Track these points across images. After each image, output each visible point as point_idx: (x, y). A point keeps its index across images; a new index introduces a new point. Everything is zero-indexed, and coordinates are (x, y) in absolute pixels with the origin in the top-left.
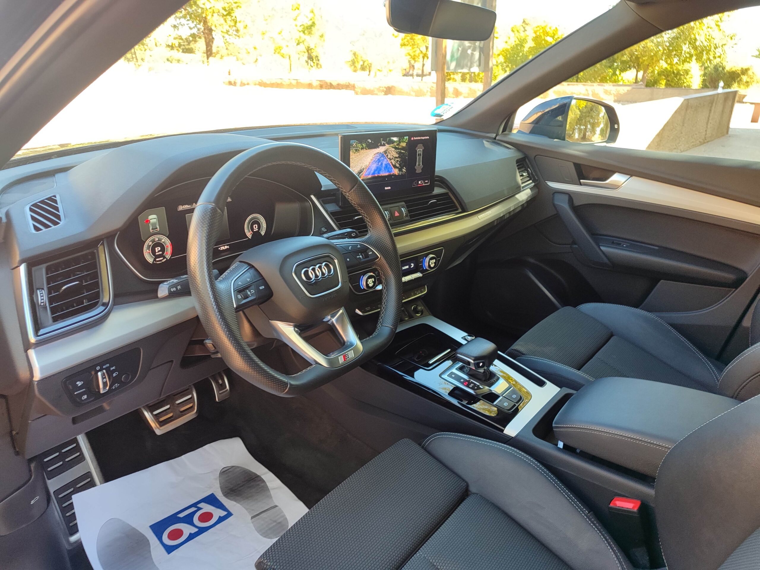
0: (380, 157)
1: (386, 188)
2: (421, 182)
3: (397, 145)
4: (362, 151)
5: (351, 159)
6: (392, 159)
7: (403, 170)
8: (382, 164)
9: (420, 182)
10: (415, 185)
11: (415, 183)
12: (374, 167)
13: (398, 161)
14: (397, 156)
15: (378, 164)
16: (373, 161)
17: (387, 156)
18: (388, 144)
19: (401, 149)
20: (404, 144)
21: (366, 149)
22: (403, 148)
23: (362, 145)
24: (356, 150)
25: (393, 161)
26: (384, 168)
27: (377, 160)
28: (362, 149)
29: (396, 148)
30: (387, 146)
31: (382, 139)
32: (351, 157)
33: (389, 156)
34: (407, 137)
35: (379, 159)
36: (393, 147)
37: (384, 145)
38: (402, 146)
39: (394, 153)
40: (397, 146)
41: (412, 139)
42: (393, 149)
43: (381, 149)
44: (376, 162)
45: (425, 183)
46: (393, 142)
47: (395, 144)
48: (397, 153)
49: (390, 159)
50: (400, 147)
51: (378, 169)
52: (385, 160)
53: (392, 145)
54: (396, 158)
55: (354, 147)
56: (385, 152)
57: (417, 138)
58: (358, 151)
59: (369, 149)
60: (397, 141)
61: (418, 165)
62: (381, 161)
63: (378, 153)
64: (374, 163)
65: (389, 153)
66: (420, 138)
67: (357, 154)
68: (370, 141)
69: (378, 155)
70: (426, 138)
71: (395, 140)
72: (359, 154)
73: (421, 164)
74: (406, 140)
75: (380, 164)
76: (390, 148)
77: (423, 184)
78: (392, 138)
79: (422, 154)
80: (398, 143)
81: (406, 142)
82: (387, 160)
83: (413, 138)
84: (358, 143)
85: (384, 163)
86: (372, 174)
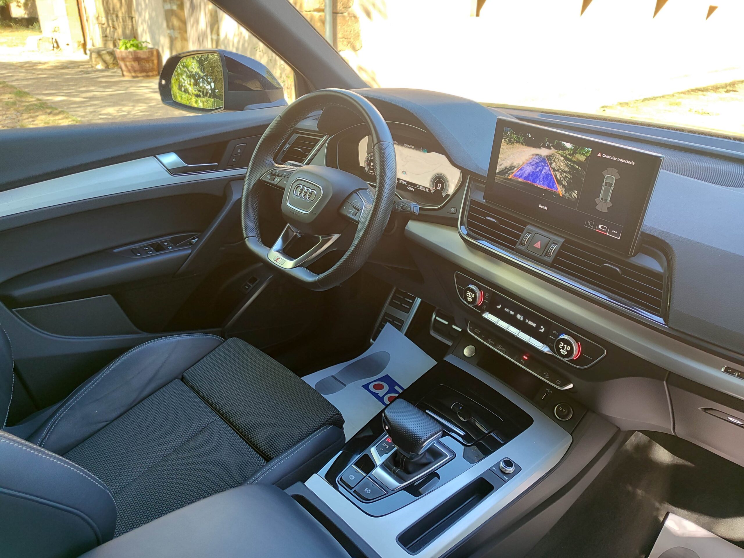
0: (540, 162)
1: (541, 206)
2: (602, 227)
3: (569, 154)
4: (517, 145)
5: (501, 149)
6: (558, 171)
7: (573, 194)
8: (541, 171)
9: (600, 226)
10: (589, 226)
11: (591, 223)
12: (529, 170)
13: (566, 177)
14: (567, 169)
15: (536, 169)
16: (529, 162)
17: (551, 164)
18: (555, 148)
19: (574, 162)
20: (582, 158)
21: (523, 145)
22: (579, 163)
23: (518, 138)
24: (510, 141)
25: (558, 174)
26: (543, 178)
27: (534, 163)
28: (518, 142)
29: (566, 158)
30: (553, 151)
31: (547, 138)
32: (502, 147)
33: (554, 165)
34: (591, 149)
35: (537, 163)
36: (562, 156)
37: (549, 148)
38: (578, 159)
39: (562, 163)
40: (568, 156)
41: (599, 155)
42: (562, 158)
43: (544, 152)
44: (533, 165)
45: (611, 233)
46: (564, 148)
47: (567, 152)
48: (567, 165)
49: (554, 169)
50: (573, 159)
51: (534, 176)
52: (547, 168)
53: (561, 152)
54: (565, 172)
55: (508, 136)
56: (549, 157)
57: (608, 157)
58: (512, 143)
59: (526, 145)
60: (572, 149)
61: (602, 199)
62: (540, 168)
63: (537, 155)
64: (530, 165)
65: (554, 161)
66: (615, 159)
67: (510, 146)
68: (530, 136)
69: (537, 157)
70: (630, 163)
71: (568, 147)
72: (512, 146)
73: (609, 200)
74: (586, 153)
75: (538, 170)
76: (558, 155)
77: (606, 232)
78: (563, 142)
79: (613, 185)
80: (571, 152)
81: (586, 156)
82: (550, 169)
83: (602, 155)
84: (514, 133)
85: (544, 171)
86: (525, 178)
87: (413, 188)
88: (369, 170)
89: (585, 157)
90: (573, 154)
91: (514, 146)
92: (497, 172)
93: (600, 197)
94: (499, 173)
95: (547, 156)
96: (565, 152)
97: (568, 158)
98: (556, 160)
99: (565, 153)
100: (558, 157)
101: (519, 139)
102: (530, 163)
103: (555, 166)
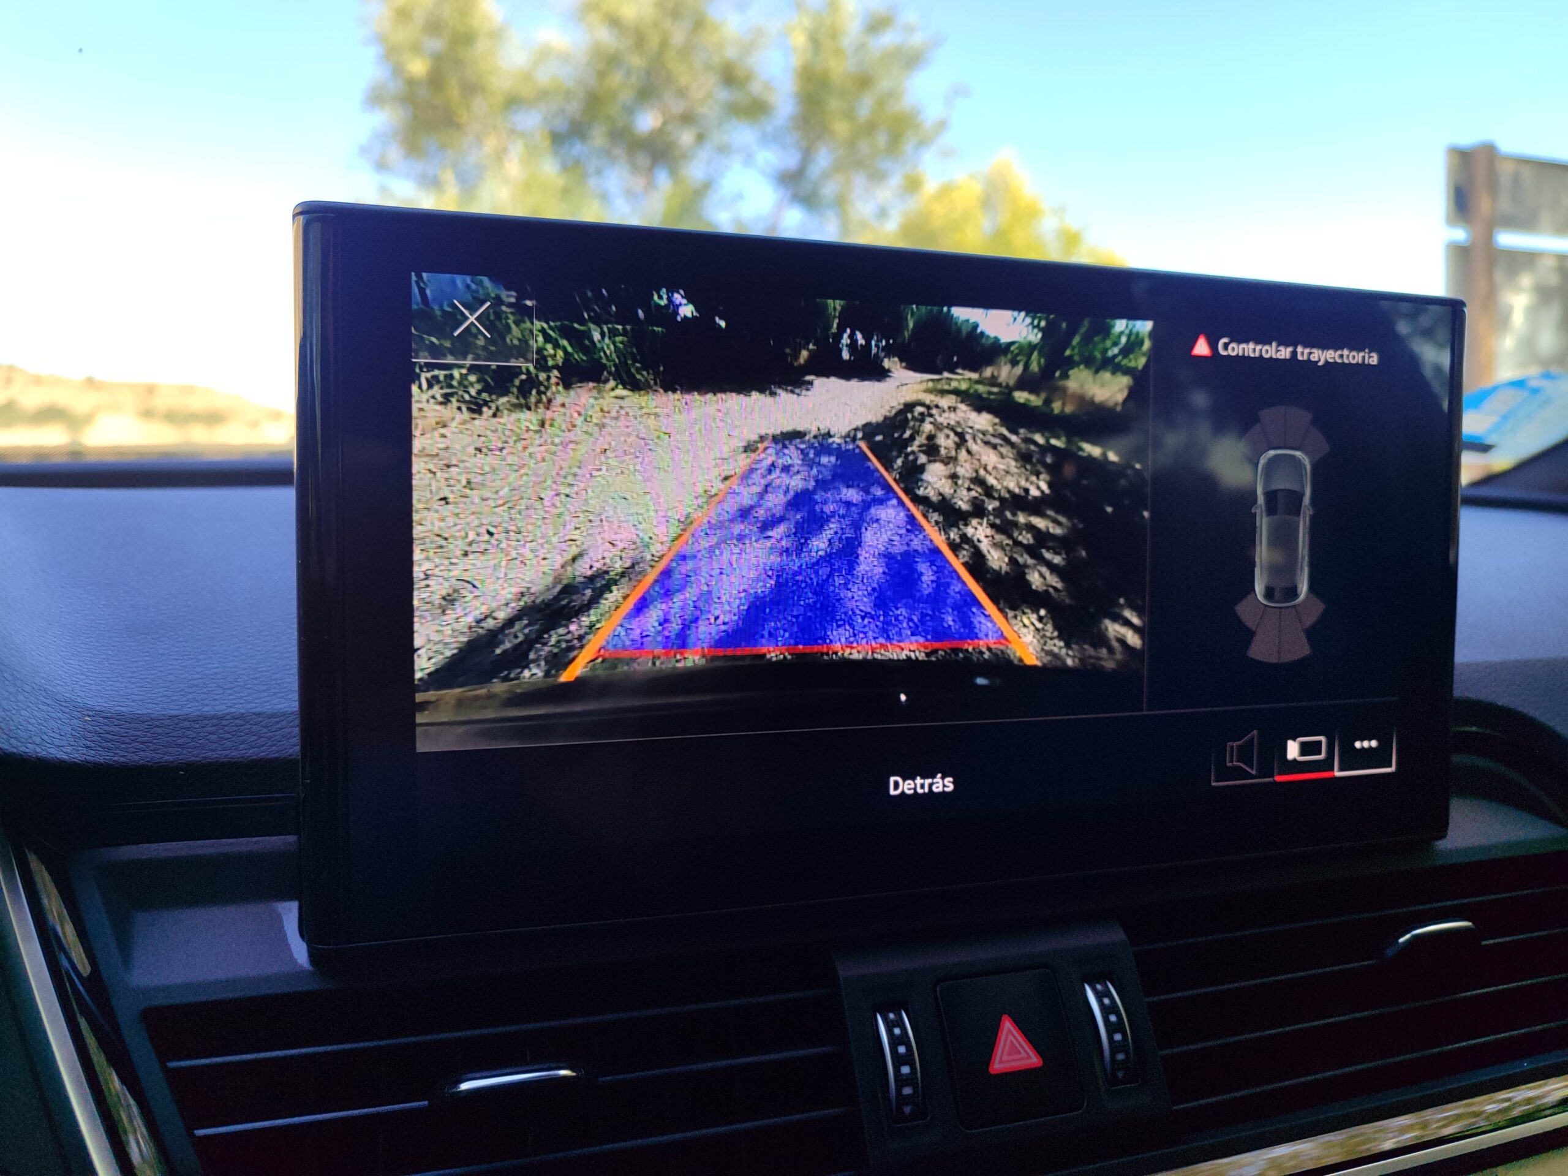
0: (824, 485)
1: (902, 786)
2: (1305, 749)
3: (1026, 383)
4: (584, 396)
6: (978, 511)
7: (1113, 629)
8: (847, 548)
9: (1293, 750)
10: (1233, 772)
11: (1245, 754)
12: (742, 567)
13: (1042, 538)
14: (1039, 487)
15: (799, 549)
16: (731, 506)
17: (912, 475)
18: (914, 365)
20: (1109, 391)
21: (635, 386)
22: (1101, 424)
23: (580, 340)
24: (498, 382)
25: (980, 532)
26: (877, 590)
27: (776, 501)
30: (903, 384)
31: (835, 305)
32: (417, 445)
33: (933, 479)
34: (1145, 327)
35: (800, 500)
36: (979, 404)
37: (868, 367)
38: (1087, 403)
39: (990, 457)
40: (1021, 396)
41: (1201, 348)
42: (984, 421)
43: (837, 406)
44: (766, 526)
45: (1353, 759)
46: (978, 352)
47: (1006, 373)
48: (1024, 458)
50: (1058, 408)
52: (889, 515)
53: (963, 379)
54: (1019, 502)
55: (463, 345)
56: (890, 435)
57: (1250, 349)
58: (524, 392)
59: (669, 387)
60: (1032, 347)
61: (1269, 593)
62: (833, 526)
63: (785, 439)
64: (737, 529)
65: (932, 450)
66: (1285, 353)
67: (508, 419)
68: (687, 310)
69: (792, 456)
70: (1354, 357)
71: (1004, 339)
72: (528, 419)
73: (1304, 588)
74: (1127, 351)
75: (819, 545)
76: (945, 402)
77: (1327, 764)
78: (961, 314)
79: (1307, 500)
80: (1034, 367)
81: (1127, 371)
82: (911, 519)
83: (1213, 345)
84: (522, 313)
85: (871, 542)
86: (729, 639)
89: (1125, 381)
90: (1047, 373)
91: (555, 413)
92: (424, 665)
93: (1259, 588)
94: (443, 676)
95: (869, 430)
96: (988, 372)
97: (1024, 407)
98: (945, 442)
99: (993, 381)
100: (950, 418)
101: (590, 349)
102: (744, 513)
103: (947, 489)
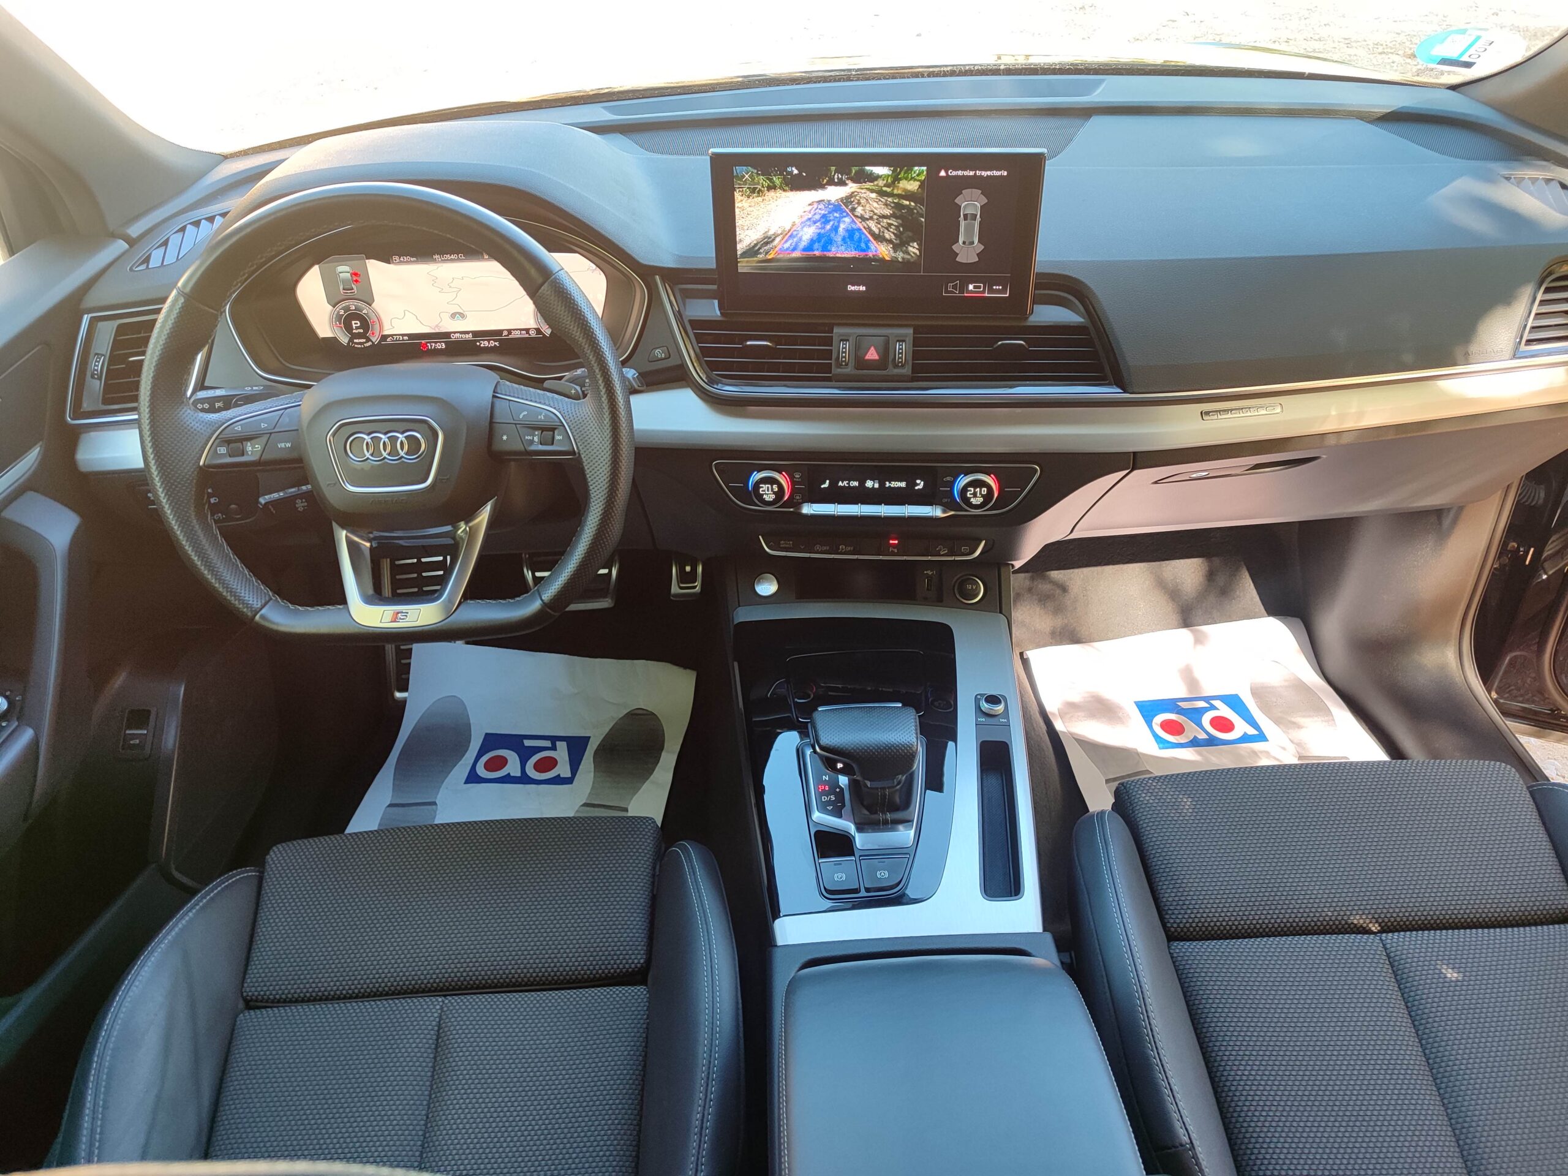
0: (830, 213)
1: (851, 288)
2: (975, 287)
3: (887, 185)
4: (772, 193)
5: (737, 211)
6: (871, 218)
7: (910, 249)
8: (835, 229)
9: (971, 287)
10: (952, 292)
11: (955, 287)
12: (808, 233)
13: (890, 225)
14: (889, 212)
15: (824, 228)
16: (804, 219)
17: (853, 210)
18: (855, 181)
19: (900, 196)
20: (913, 186)
21: (784, 190)
22: (909, 195)
23: (771, 180)
24: (753, 191)
25: (872, 224)
26: (844, 239)
27: (817, 217)
28: (769, 188)
29: (881, 193)
30: (852, 187)
31: (833, 168)
32: (737, 205)
33: (859, 211)
34: (925, 168)
35: (824, 216)
36: (872, 191)
37: (842, 183)
38: (905, 190)
39: (875, 205)
40: (885, 189)
41: (943, 173)
42: (874, 195)
43: (834, 193)
44: (815, 222)
45: (991, 291)
46: (873, 178)
47: (881, 183)
48: (886, 205)
49: (863, 219)
50: (895, 192)
51: (824, 239)
52: (847, 220)
53: (869, 185)
54: (884, 217)
55: (745, 183)
56: (848, 200)
57: (960, 173)
58: (758, 193)
59: (791, 190)
60: (889, 175)
61: (964, 243)
62: (831, 223)
63: (819, 202)
64: (808, 223)
65: (859, 203)
66: (972, 173)
67: (756, 199)
68: (796, 172)
69: (821, 206)
70: (998, 173)
71: (880, 174)
72: (760, 199)
73: (976, 240)
74: (918, 175)
75: (828, 227)
76: (863, 191)
77: (984, 292)
78: (867, 168)
79: (978, 216)
80: (889, 181)
81: (919, 181)
82: (853, 221)
83: (947, 172)
84: (758, 175)
85: (842, 226)
86: (805, 250)
87: (495, 341)
88: (351, 340)
89: (918, 183)
90: (893, 182)
91: (766, 197)
92: (739, 253)
93: (961, 241)
94: (745, 254)
95: (842, 200)
96: (876, 183)
97: (886, 191)
98: (863, 201)
99: (877, 185)
100: (865, 195)
101: (774, 183)
102: (809, 219)
103: (862, 212)
